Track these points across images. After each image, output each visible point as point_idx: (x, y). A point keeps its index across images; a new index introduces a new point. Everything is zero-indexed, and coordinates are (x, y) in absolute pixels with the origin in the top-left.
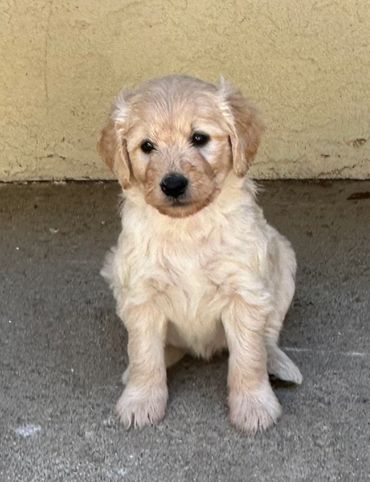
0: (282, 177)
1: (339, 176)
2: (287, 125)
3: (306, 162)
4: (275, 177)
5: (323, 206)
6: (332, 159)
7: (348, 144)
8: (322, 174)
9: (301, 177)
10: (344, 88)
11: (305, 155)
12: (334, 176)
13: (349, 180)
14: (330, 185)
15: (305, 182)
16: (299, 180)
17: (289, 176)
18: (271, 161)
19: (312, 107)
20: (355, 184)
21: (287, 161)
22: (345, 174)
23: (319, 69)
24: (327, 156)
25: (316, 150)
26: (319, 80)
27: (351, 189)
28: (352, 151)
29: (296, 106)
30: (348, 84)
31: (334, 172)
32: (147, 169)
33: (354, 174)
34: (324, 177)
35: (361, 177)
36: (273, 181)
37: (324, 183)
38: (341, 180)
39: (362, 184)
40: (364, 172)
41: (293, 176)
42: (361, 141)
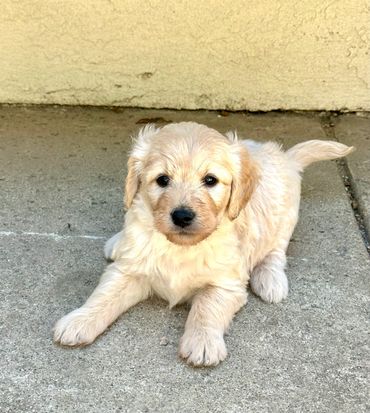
0: (82, 103)
1: (130, 104)
2: (86, 57)
3: (101, 90)
4: (76, 103)
5: (116, 128)
6: (124, 89)
7: (137, 77)
8: (115, 101)
9: (98, 104)
10: (136, 28)
11: (101, 85)
12: (125, 104)
13: (138, 108)
14: (122, 112)
15: (101, 108)
16: (97, 107)
17: (87, 103)
18: (72, 88)
19: (108, 42)
20: (142, 111)
21: (86, 90)
22: (135, 103)
23: (115, 10)
24: (120, 86)
25: (111, 81)
26: (115, 19)
27: (139, 115)
28: (140, 83)
29: (95, 41)
30: (138, 23)
31: (125, 100)
32: (160, 199)
33: (142, 103)
34: (117, 105)
35: (147, 106)
36: (74, 106)
37: (117, 110)
38: (130, 107)
39: (148, 111)
40: (150, 101)
41: (91, 103)
42: (148, 75)
